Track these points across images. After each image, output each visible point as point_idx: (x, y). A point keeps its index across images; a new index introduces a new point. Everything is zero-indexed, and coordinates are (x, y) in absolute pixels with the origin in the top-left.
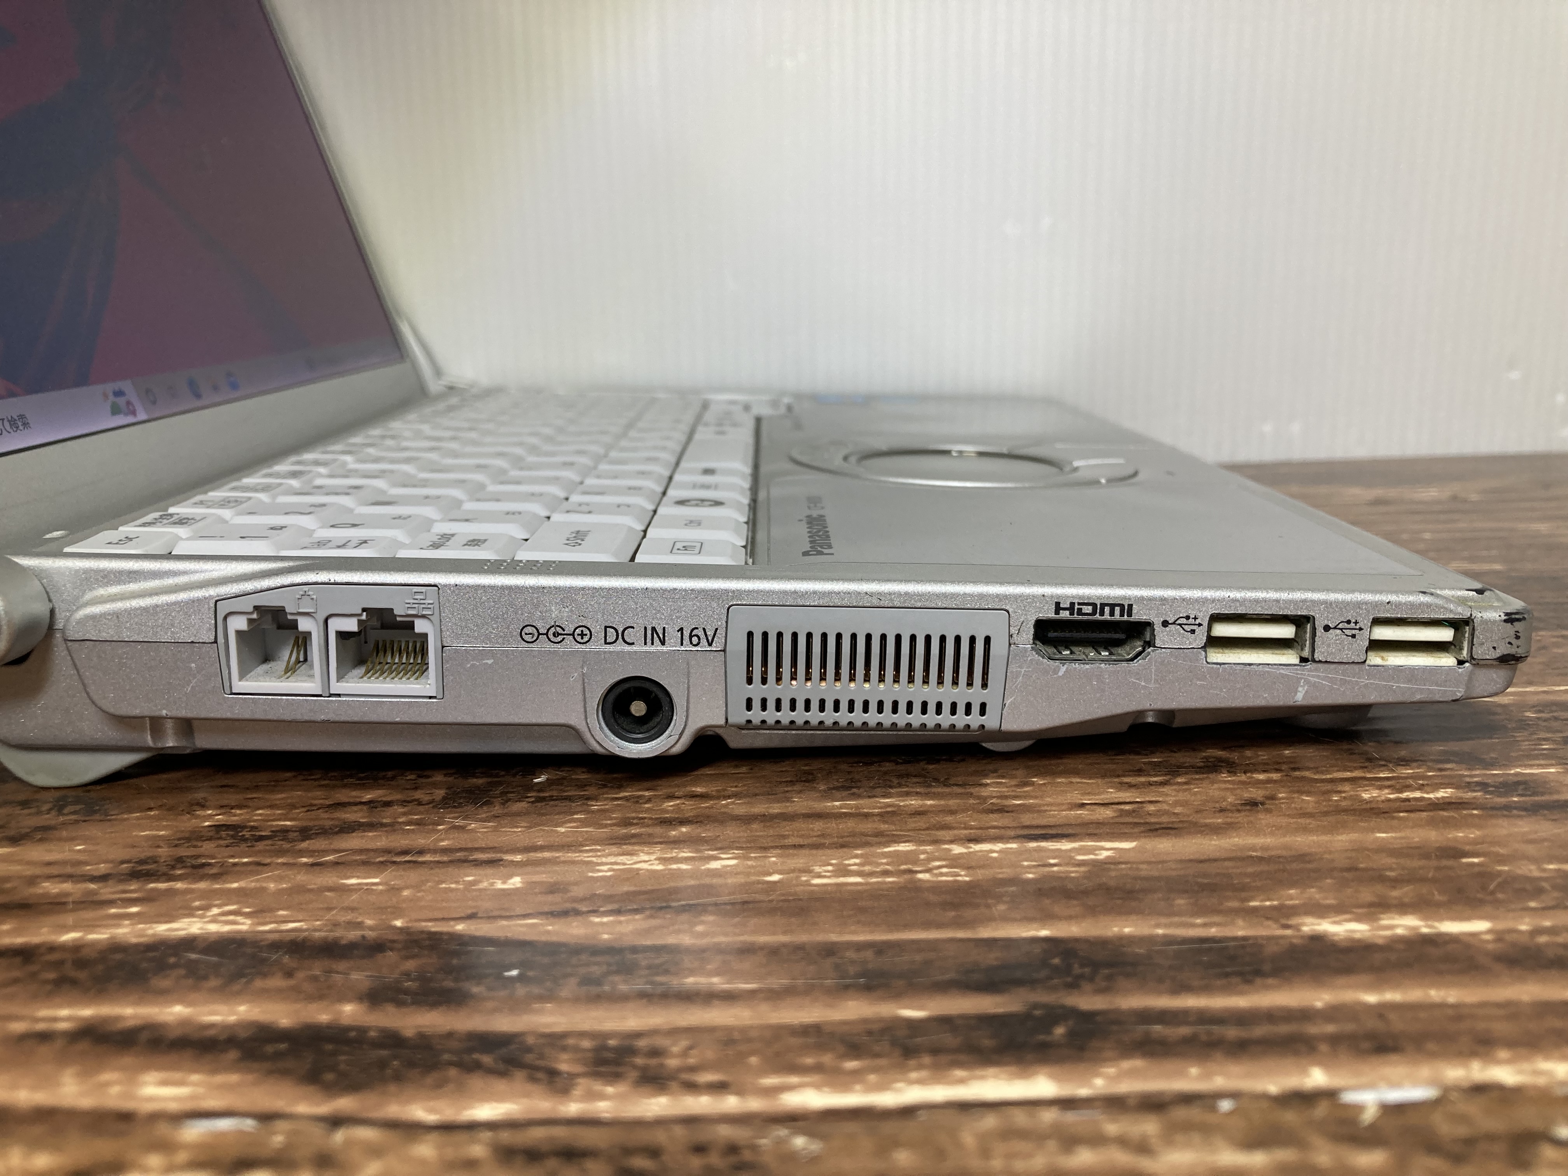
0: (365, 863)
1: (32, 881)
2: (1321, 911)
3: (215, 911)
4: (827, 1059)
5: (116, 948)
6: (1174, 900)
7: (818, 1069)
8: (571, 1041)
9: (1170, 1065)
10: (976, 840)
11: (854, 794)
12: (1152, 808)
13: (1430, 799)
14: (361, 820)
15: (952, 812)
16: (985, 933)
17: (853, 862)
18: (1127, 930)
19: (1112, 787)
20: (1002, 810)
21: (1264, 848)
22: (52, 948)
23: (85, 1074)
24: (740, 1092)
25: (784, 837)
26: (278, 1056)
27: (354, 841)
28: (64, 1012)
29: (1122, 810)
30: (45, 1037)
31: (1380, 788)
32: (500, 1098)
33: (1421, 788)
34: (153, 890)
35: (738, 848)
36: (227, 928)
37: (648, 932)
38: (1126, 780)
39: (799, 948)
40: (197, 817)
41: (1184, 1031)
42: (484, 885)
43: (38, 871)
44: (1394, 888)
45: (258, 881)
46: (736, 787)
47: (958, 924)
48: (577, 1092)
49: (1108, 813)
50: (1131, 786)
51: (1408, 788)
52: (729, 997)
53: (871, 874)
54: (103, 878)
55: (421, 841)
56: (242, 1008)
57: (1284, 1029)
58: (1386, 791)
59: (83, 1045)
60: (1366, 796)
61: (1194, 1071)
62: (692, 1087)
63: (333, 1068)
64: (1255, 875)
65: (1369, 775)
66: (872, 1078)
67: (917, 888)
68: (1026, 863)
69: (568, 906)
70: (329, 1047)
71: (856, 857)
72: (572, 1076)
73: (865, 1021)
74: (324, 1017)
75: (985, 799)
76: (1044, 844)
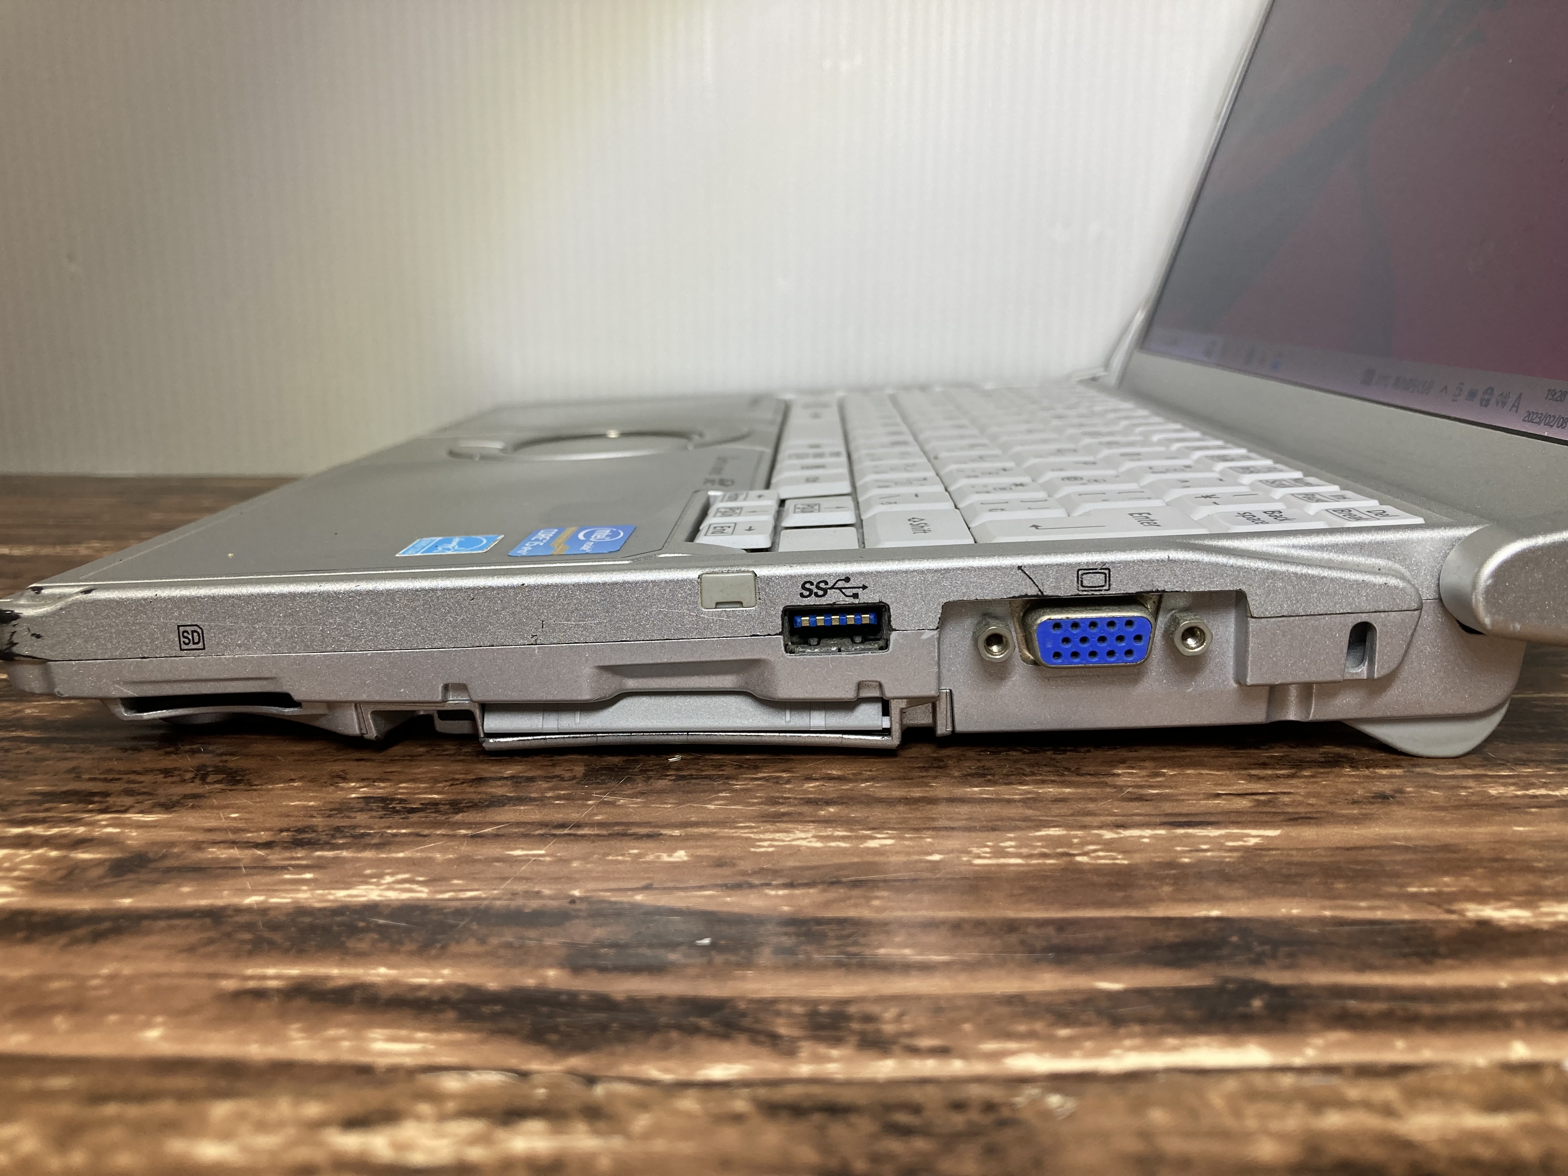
0: (525, 836)
1: (198, 846)
2: (1482, 898)
3: (389, 879)
4: (1039, 1026)
5: (300, 911)
6: (1332, 884)
7: (1031, 1035)
8: (782, 1007)
9: (1375, 1038)
10: (1124, 826)
11: (989, 781)
12: (1286, 799)
13: (1557, 796)
14: (508, 794)
15: (1093, 800)
16: (1159, 912)
17: (1009, 845)
18: (1295, 912)
19: (1242, 779)
20: (1141, 799)
21: (1408, 838)
22: (239, 910)
23: (310, 1030)
24: (964, 1056)
25: (933, 819)
26: (494, 1017)
27: (508, 814)
28: (271, 971)
29: (1258, 800)
30: (260, 994)
31: (1505, 785)
32: (729, 1060)
33: (1544, 785)
34: (319, 857)
35: (889, 829)
36: (405, 896)
37: (827, 904)
38: (1253, 772)
39: (979, 924)
40: (342, 789)
41: (1378, 1006)
42: (650, 857)
43: (200, 837)
44: (1546, 878)
45: (422, 851)
46: (870, 771)
47: (1128, 902)
48: (804, 1054)
49: (1244, 803)
50: (1260, 778)
51: (1532, 785)
52: (926, 968)
53: (1030, 856)
54: (268, 845)
55: (575, 816)
56: (446, 972)
57: (1477, 1006)
58: (1512, 788)
59: (300, 1002)
60: (1493, 792)
61: (1400, 1044)
62: (915, 1051)
63: (555, 1029)
64: (1408, 863)
65: (1490, 773)
66: (1088, 1044)
67: (1079, 870)
68: (1179, 849)
69: (740, 879)
70: (545, 1010)
71: (1010, 839)
72: (794, 1040)
73: (1065, 992)
74: (530, 982)
75: (1120, 788)
76: (1190, 831)
